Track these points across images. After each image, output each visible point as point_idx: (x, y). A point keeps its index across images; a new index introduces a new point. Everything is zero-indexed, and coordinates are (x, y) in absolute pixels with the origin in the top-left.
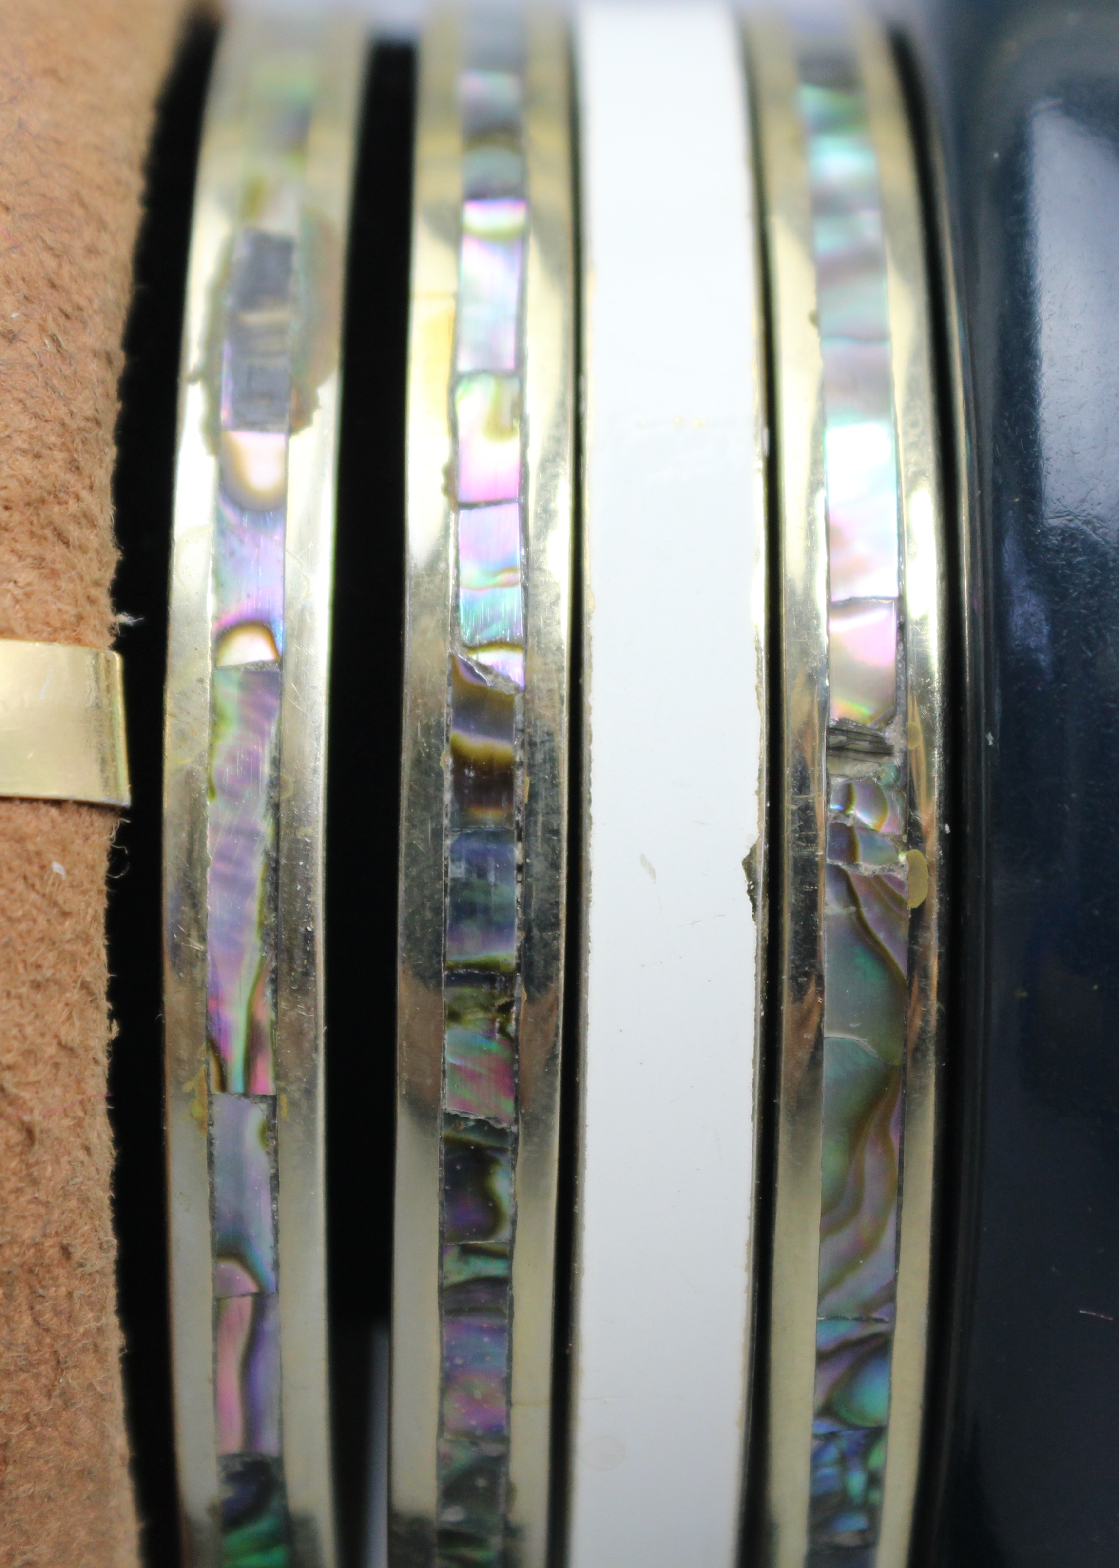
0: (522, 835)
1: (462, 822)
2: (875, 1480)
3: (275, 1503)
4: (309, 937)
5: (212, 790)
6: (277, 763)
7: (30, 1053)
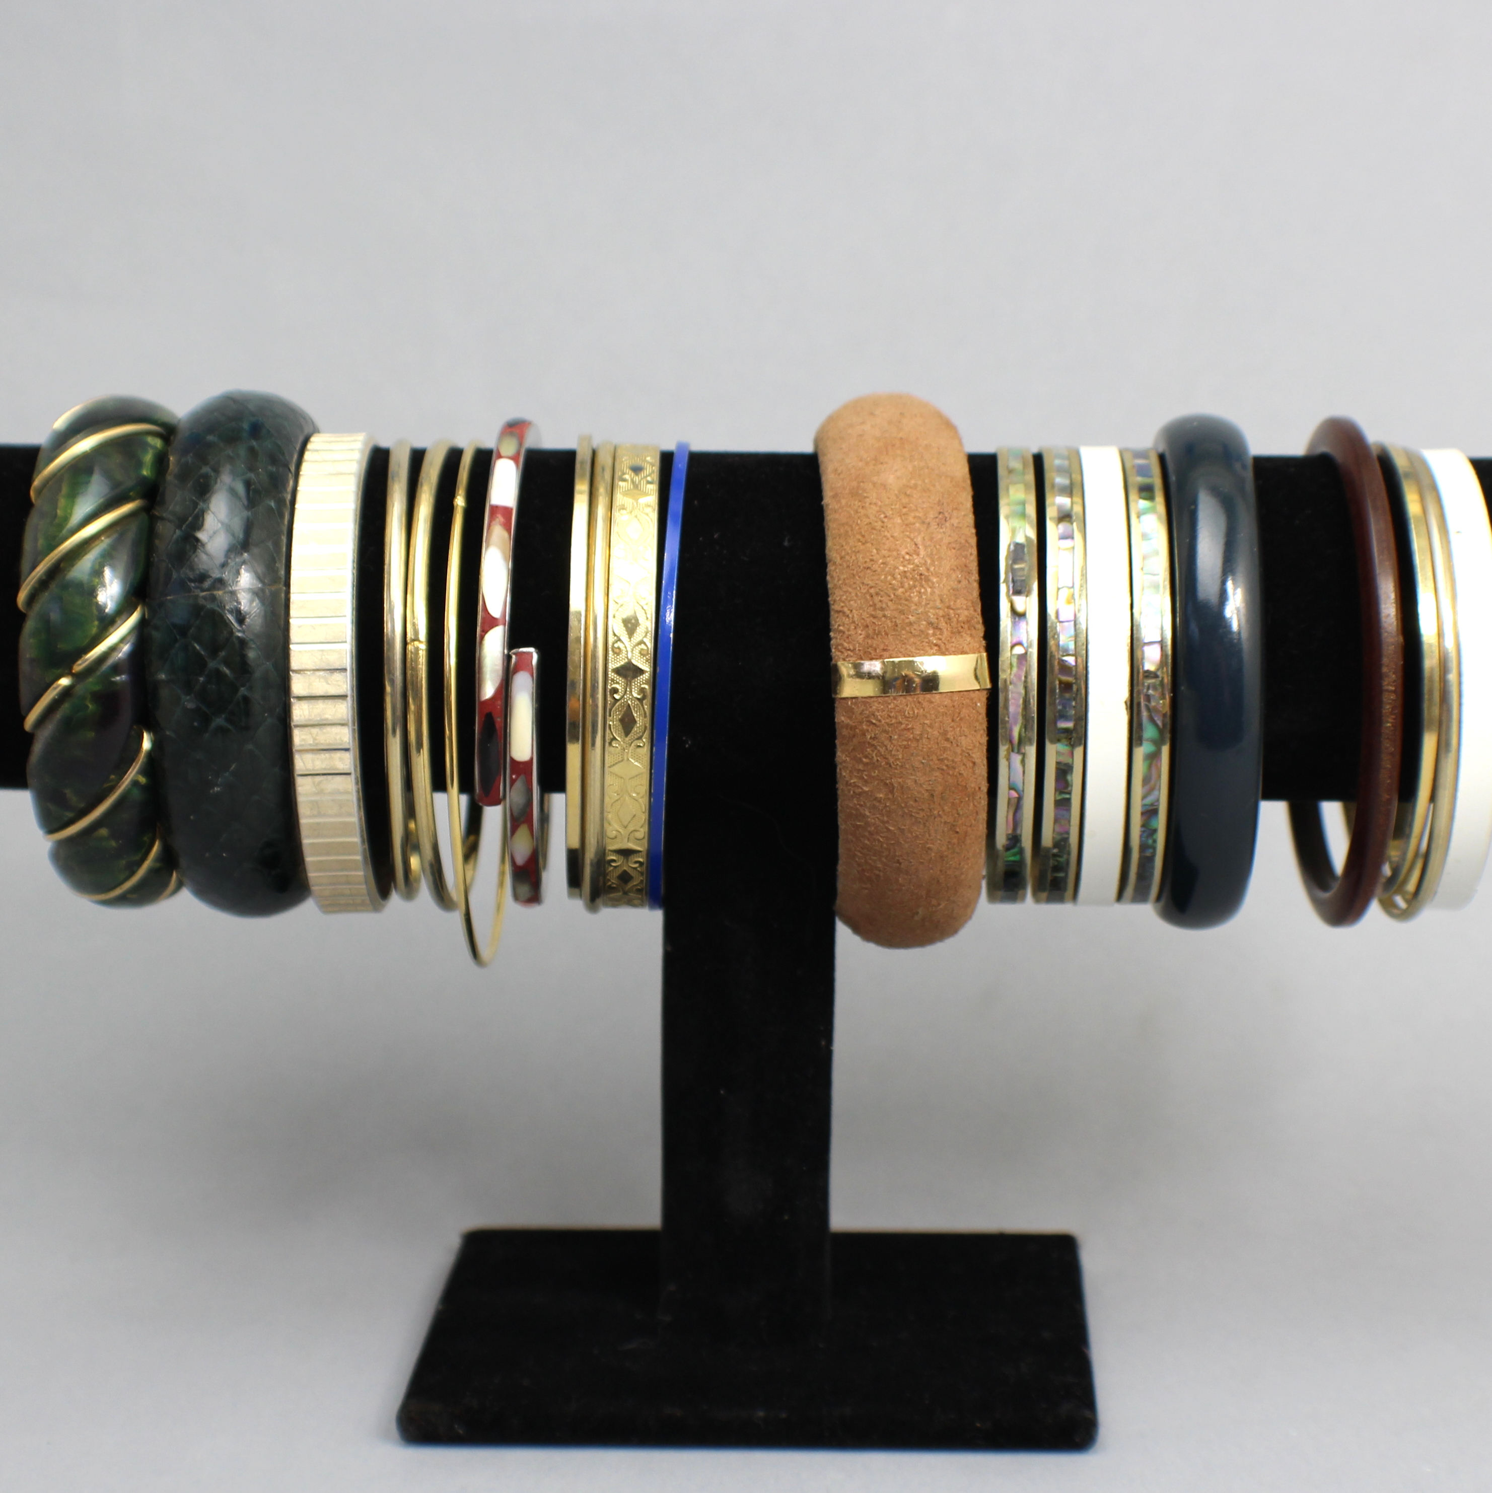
0: (1075, 699)
1: (1061, 696)
2: (1155, 841)
3: (1018, 845)
4: (1033, 717)
5: (1011, 683)
6: (1026, 677)
7: (974, 747)
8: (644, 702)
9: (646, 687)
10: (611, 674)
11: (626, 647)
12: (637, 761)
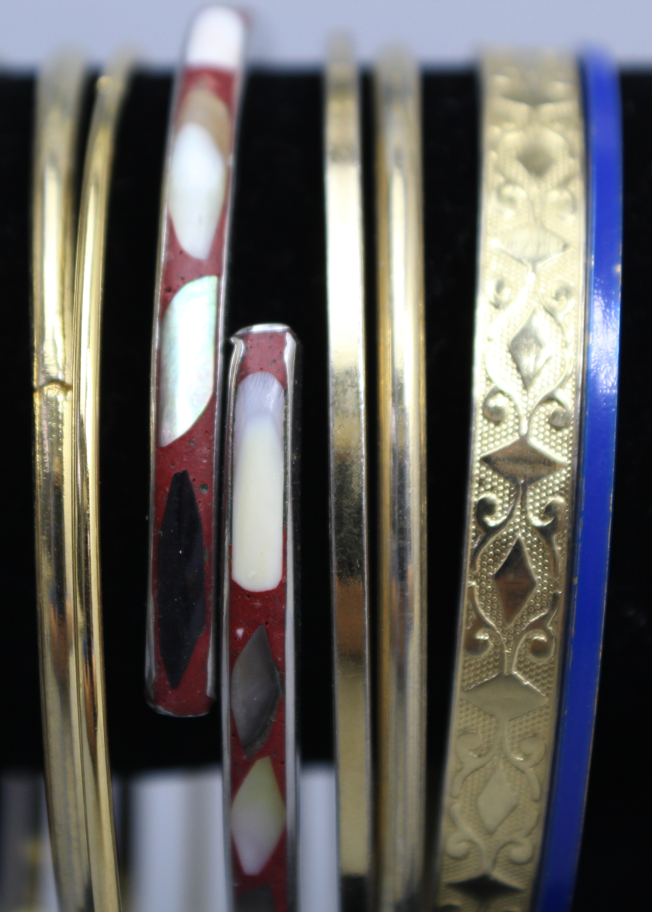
8: (555, 537)
9: (560, 500)
10: (479, 468)
11: (515, 407)
12: (530, 677)
